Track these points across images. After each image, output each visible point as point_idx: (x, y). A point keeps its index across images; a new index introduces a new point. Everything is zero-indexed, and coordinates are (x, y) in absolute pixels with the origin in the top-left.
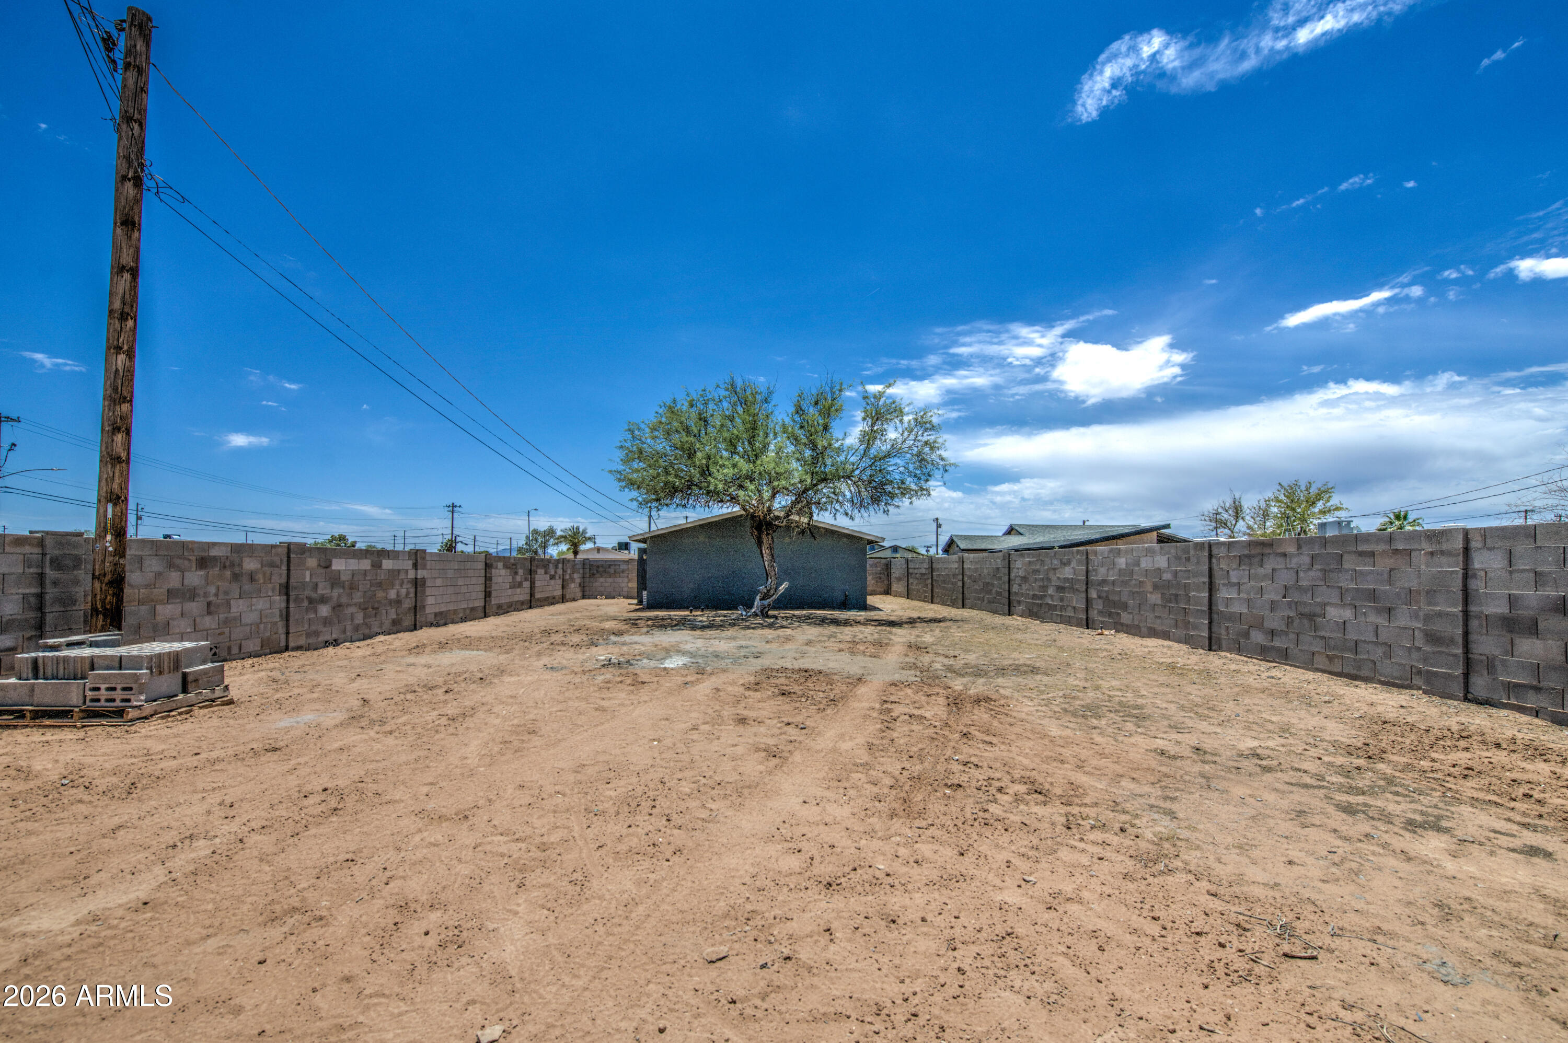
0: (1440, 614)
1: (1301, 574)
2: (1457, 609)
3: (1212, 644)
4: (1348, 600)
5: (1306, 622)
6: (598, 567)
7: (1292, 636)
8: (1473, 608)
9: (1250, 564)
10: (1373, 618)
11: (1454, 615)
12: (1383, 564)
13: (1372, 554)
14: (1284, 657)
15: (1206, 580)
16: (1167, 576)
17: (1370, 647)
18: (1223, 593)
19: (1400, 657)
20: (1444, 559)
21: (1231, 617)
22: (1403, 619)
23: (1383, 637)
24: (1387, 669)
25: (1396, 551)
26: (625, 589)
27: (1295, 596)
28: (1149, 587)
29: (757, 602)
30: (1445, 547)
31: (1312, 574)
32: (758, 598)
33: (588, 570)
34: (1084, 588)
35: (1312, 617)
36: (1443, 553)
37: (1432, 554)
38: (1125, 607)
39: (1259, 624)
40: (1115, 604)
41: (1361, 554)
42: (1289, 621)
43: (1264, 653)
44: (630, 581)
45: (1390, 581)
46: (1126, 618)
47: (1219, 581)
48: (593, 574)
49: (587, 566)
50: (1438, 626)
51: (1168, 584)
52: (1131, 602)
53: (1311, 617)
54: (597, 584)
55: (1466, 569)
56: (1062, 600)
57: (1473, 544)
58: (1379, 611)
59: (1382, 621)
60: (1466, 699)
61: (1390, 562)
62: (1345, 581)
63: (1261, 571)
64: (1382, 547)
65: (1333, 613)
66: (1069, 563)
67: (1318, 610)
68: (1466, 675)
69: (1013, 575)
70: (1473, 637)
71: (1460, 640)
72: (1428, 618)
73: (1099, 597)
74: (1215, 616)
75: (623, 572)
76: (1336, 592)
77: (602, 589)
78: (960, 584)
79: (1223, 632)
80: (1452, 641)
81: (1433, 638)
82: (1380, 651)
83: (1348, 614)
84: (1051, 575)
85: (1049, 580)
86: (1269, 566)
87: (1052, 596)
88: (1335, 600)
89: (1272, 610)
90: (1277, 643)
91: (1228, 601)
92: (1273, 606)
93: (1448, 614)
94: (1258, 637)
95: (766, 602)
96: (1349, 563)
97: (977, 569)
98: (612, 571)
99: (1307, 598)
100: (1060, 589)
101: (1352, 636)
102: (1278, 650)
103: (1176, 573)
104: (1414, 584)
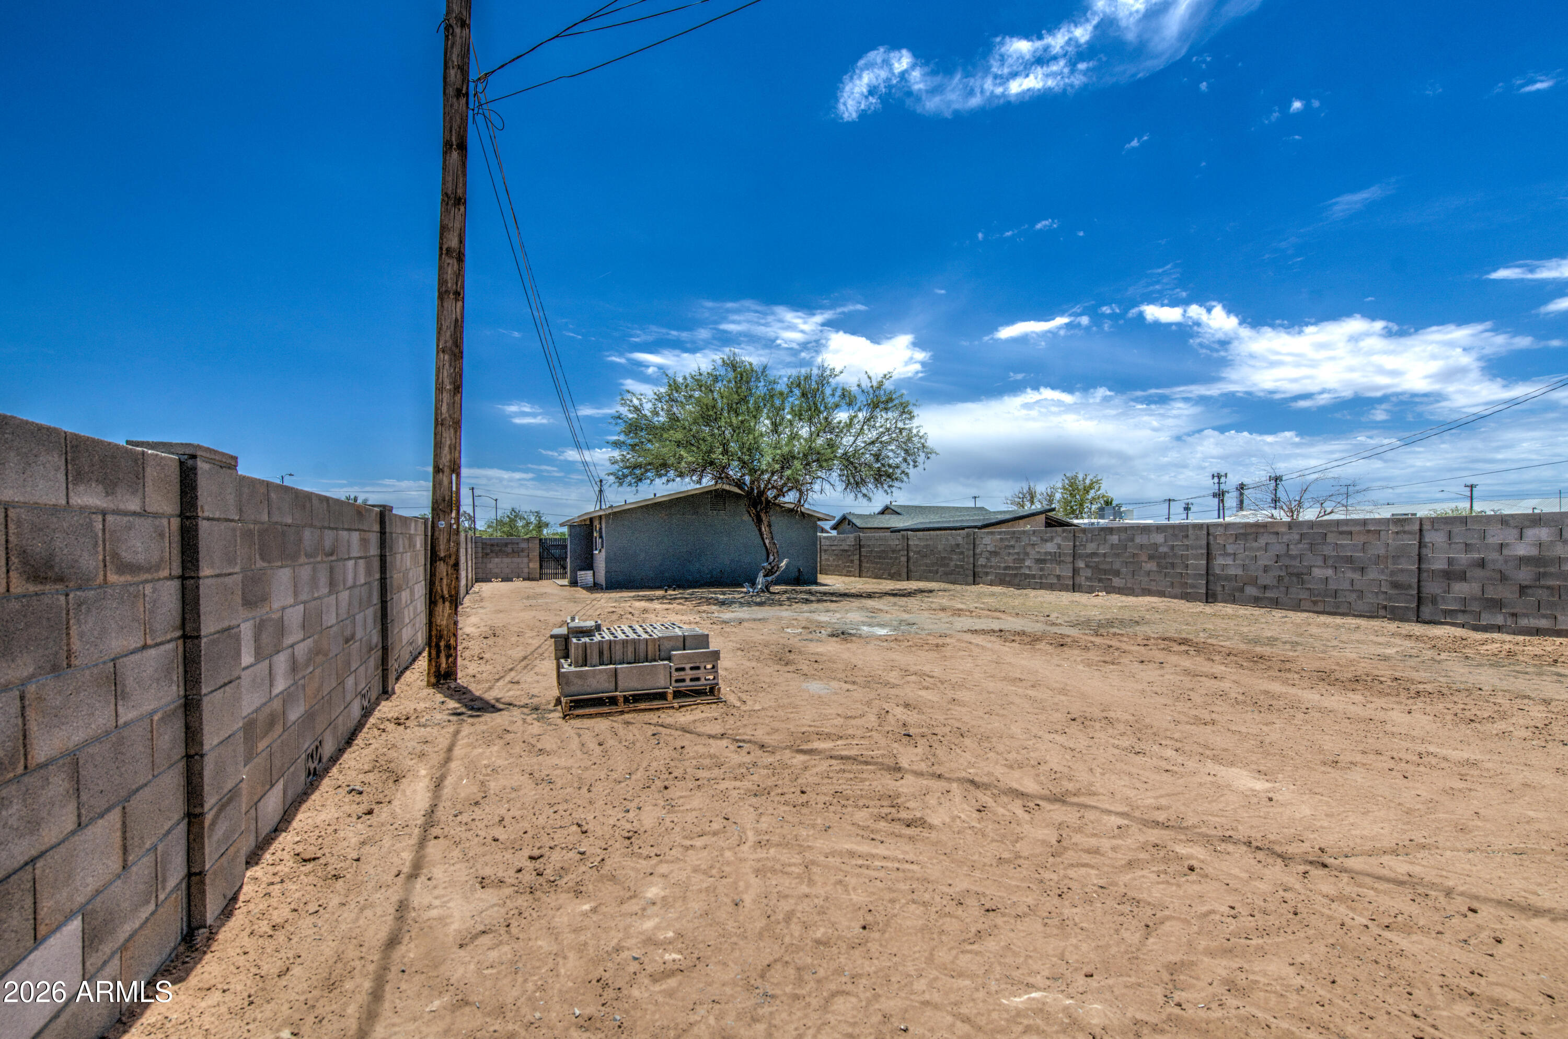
0: (1402, 571)
1: (1291, 547)
2: (1414, 567)
3: (1210, 597)
4: (1330, 562)
5: (1295, 579)
6: (492, 545)
7: (1283, 589)
8: (1423, 566)
9: (1246, 540)
10: (1350, 575)
11: (1411, 570)
12: (1359, 540)
13: (1351, 533)
14: (1276, 604)
15: (1204, 551)
16: (1163, 549)
17: (1347, 593)
18: (1219, 561)
19: (1370, 599)
20: (1405, 536)
21: (1228, 578)
22: (1372, 574)
23: (1357, 586)
24: (1360, 606)
25: (1369, 531)
26: (526, 570)
27: (1287, 562)
28: (1144, 558)
29: (760, 579)
30: (1407, 528)
31: (1300, 546)
32: (761, 574)
33: (480, 550)
34: (1070, 559)
35: (1299, 577)
36: (1405, 532)
37: (1397, 533)
38: (1117, 573)
39: (1254, 582)
40: (1105, 572)
41: (1341, 533)
42: (1280, 579)
43: (1257, 602)
44: (530, 561)
45: (1363, 550)
46: (1117, 582)
47: (1215, 552)
48: (487, 554)
49: (480, 545)
50: (1401, 578)
51: (1165, 555)
52: (1124, 570)
53: (1299, 575)
54: (490, 566)
55: (1420, 543)
56: (1042, 569)
57: (1425, 527)
58: (1354, 570)
59: (1356, 576)
60: (1417, 621)
61: (1363, 539)
62: (1328, 551)
63: (1255, 545)
64: (1358, 528)
65: (1317, 572)
66: (1052, 539)
67: (1305, 571)
68: (1418, 607)
69: (978, 551)
70: (1422, 584)
71: (1416, 586)
72: (1393, 573)
73: (1087, 566)
74: (1211, 578)
75: (523, 551)
76: (1320, 558)
77: (496, 570)
78: (904, 559)
79: (1219, 589)
80: (1410, 587)
81: (1395, 585)
82: (1354, 596)
83: (1330, 572)
84: (1029, 549)
85: (1027, 554)
86: (1262, 541)
87: (1029, 568)
88: (1320, 563)
89: (1265, 571)
90: (1269, 594)
91: (1224, 567)
92: (1266, 569)
93: (1407, 570)
94: (1251, 591)
95: (770, 579)
96: (1331, 538)
97: (927, 546)
98: (509, 549)
99: (1296, 563)
100: (1038, 561)
101: (1332, 586)
102: (1271, 599)
103: (1172, 548)
104: (1382, 552)
